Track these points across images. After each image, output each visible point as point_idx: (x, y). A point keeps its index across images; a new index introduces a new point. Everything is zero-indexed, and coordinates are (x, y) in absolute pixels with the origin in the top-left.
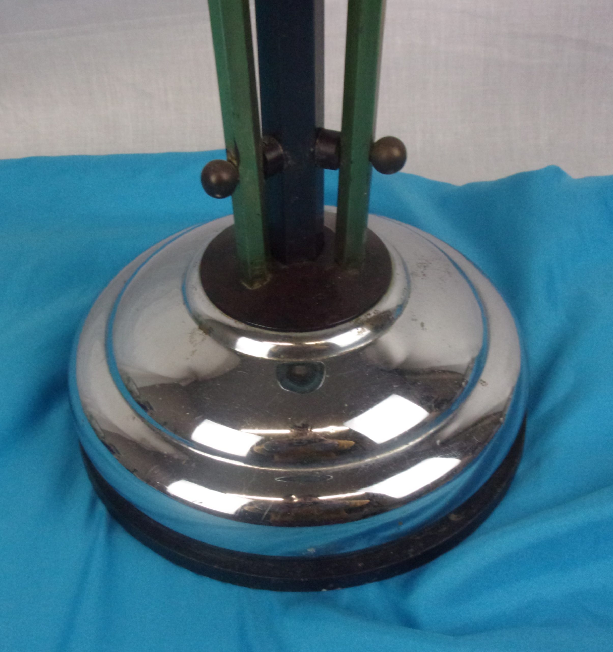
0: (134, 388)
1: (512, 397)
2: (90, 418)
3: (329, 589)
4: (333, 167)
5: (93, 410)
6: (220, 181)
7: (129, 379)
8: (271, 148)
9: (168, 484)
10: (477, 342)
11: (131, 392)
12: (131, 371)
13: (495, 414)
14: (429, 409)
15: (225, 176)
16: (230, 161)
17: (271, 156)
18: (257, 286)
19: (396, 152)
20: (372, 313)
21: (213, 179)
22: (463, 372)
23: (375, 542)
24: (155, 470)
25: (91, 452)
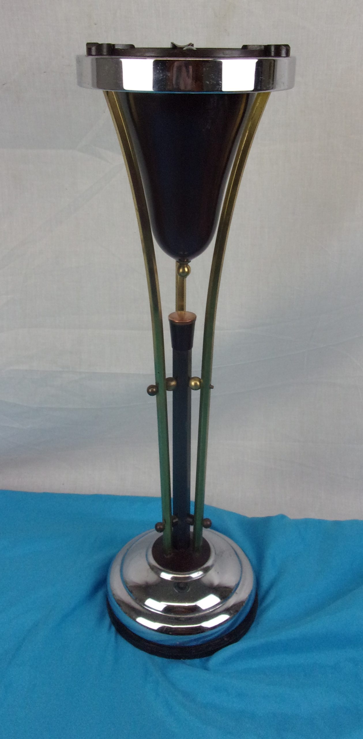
0: (128, 586)
1: (248, 598)
2: (114, 595)
3: (184, 659)
4: (192, 525)
5: (115, 592)
6: (160, 528)
7: (127, 583)
8: (175, 519)
9: (137, 618)
10: (238, 578)
11: (127, 587)
12: (127, 580)
13: (242, 602)
14: (221, 599)
15: (161, 527)
16: (163, 522)
17: (174, 521)
18: (168, 557)
19: (209, 523)
20: (202, 567)
21: (158, 527)
22: (232, 588)
23: (199, 643)
24: (133, 613)
25: (112, 605)
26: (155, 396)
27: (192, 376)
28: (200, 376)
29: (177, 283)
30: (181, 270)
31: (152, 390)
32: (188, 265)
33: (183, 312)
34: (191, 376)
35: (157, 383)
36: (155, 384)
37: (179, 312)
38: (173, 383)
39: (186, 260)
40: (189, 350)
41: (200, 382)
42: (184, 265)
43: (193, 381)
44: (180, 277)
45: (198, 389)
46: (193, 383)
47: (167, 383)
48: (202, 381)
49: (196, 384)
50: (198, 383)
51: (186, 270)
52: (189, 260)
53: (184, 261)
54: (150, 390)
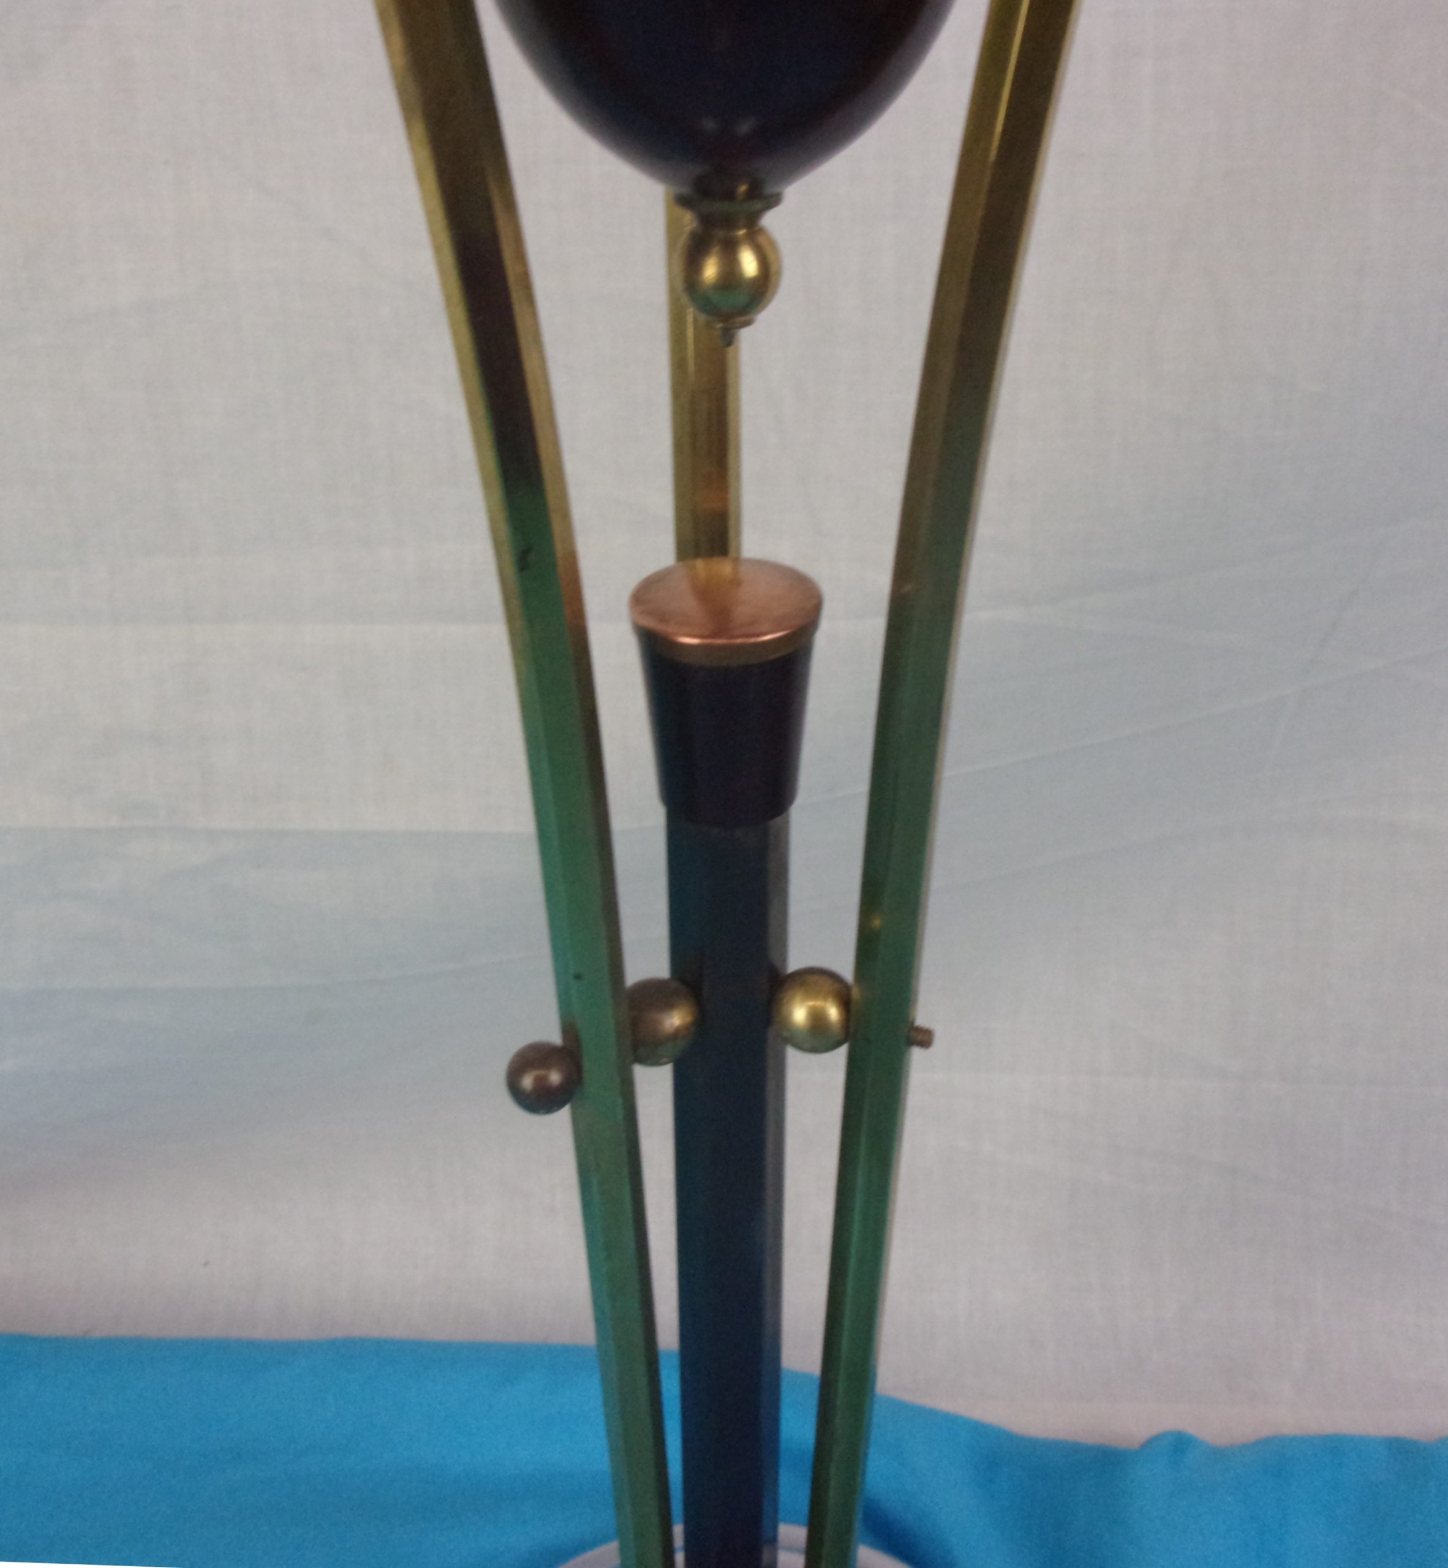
26: (563, 1116)
27: (795, 962)
28: (845, 966)
29: (678, 365)
30: (711, 270)
31: (540, 1082)
32: (761, 231)
33: (725, 568)
34: (784, 960)
35: (569, 1029)
36: (554, 1036)
37: (700, 564)
38: (675, 1020)
39: (743, 188)
40: (773, 817)
41: (845, 1003)
42: (729, 222)
43: (804, 1000)
44: (702, 317)
45: (837, 1045)
46: (799, 1014)
47: (635, 1024)
48: (856, 993)
49: (817, 1019)
50: (833, 1013)
51: (749, 264)
52: (769, 190)
53: (730, 196)
54: (527, 1082)
